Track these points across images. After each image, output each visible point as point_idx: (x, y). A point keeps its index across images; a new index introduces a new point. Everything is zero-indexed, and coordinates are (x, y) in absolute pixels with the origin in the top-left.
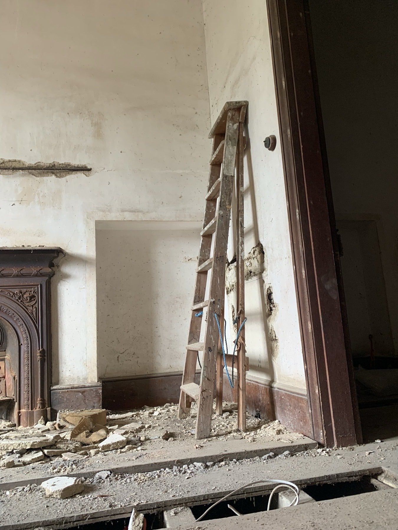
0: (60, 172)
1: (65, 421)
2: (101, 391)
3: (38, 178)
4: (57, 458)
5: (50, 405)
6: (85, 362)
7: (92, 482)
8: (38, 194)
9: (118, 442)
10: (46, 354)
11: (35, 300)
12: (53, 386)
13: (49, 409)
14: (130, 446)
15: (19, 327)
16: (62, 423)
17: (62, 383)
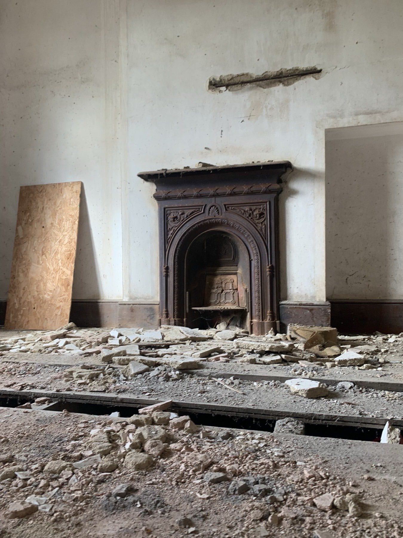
0: (287, 79)
1: (297, 334)
2: (329, 311)
3: (266, 90)
4: (295, 364)
5: (279, 319)
6: (313, 281)
7: (335, 390)
8: (266, 107)
9: (355, 359)
10: (275, 270)
11: (263, 217)
12: (281, 301)
13: (278, 322)
14: (369, 365)
15: (250, 243)
16: (293, 335)
17: (290, 299)
